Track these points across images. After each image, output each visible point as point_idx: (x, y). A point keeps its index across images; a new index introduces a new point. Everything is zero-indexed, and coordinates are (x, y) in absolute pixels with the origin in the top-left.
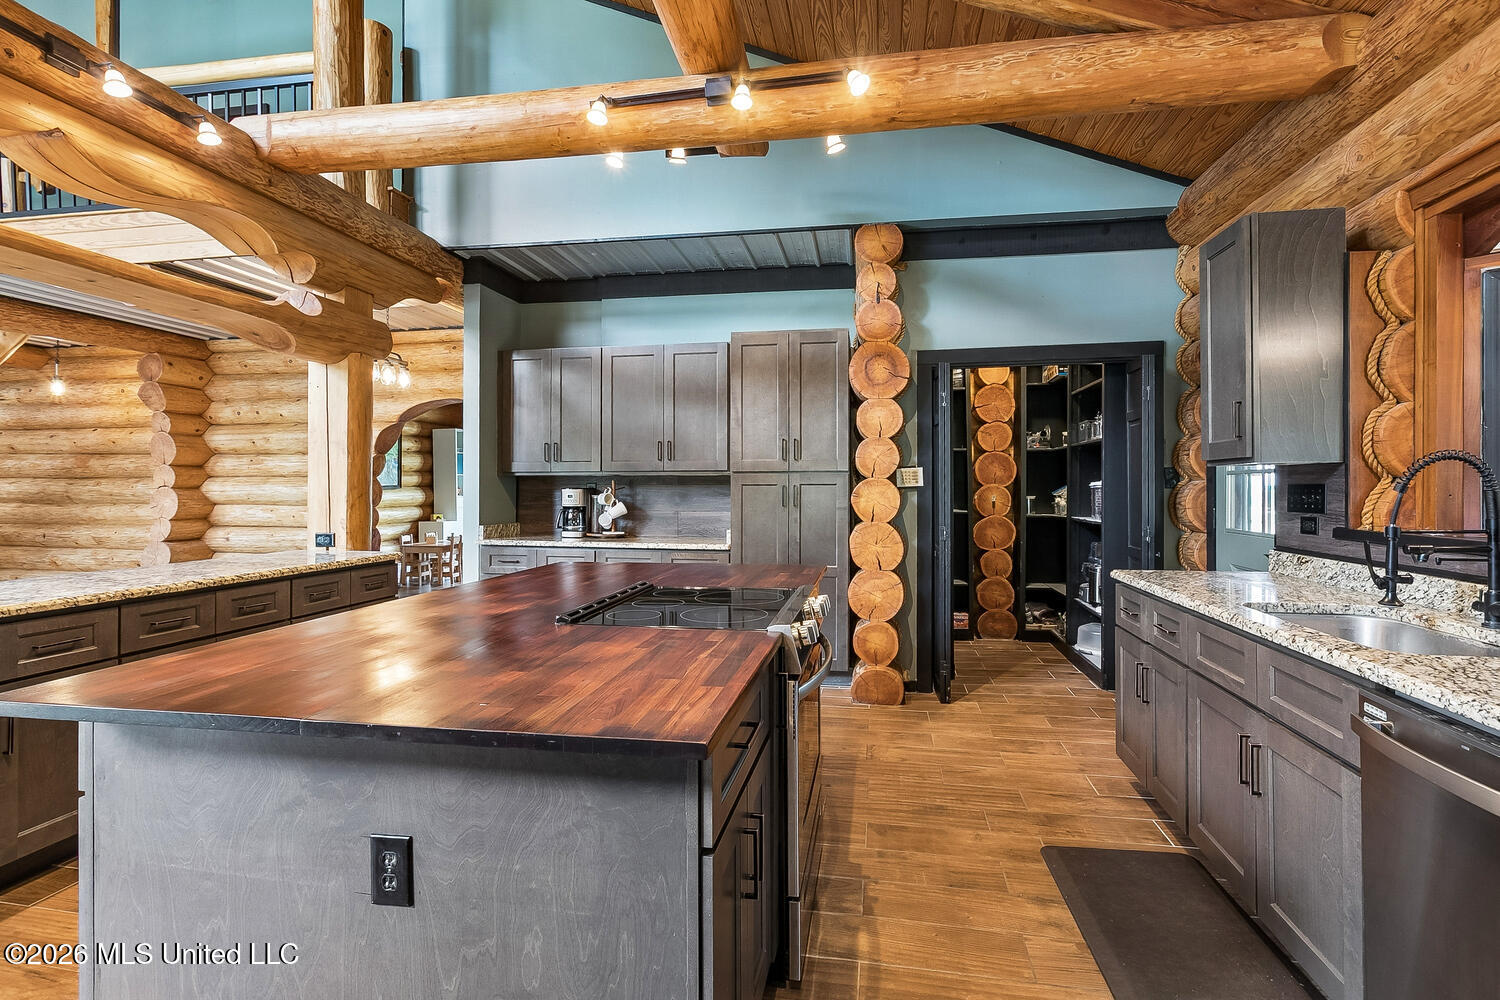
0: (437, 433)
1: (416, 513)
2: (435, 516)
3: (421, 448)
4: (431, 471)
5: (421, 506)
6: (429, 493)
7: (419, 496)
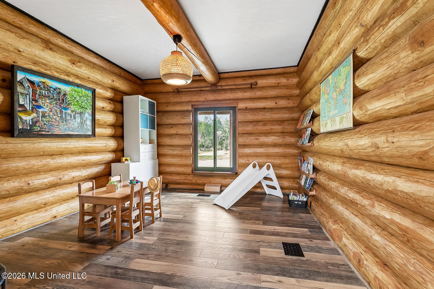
0: (126, 98)
1: (110, 156)
2: (124, 159)
3: (114, 109)
4: (122, 126)
5: (114, 151)
6: (121, 141)
7: (112, 144)
